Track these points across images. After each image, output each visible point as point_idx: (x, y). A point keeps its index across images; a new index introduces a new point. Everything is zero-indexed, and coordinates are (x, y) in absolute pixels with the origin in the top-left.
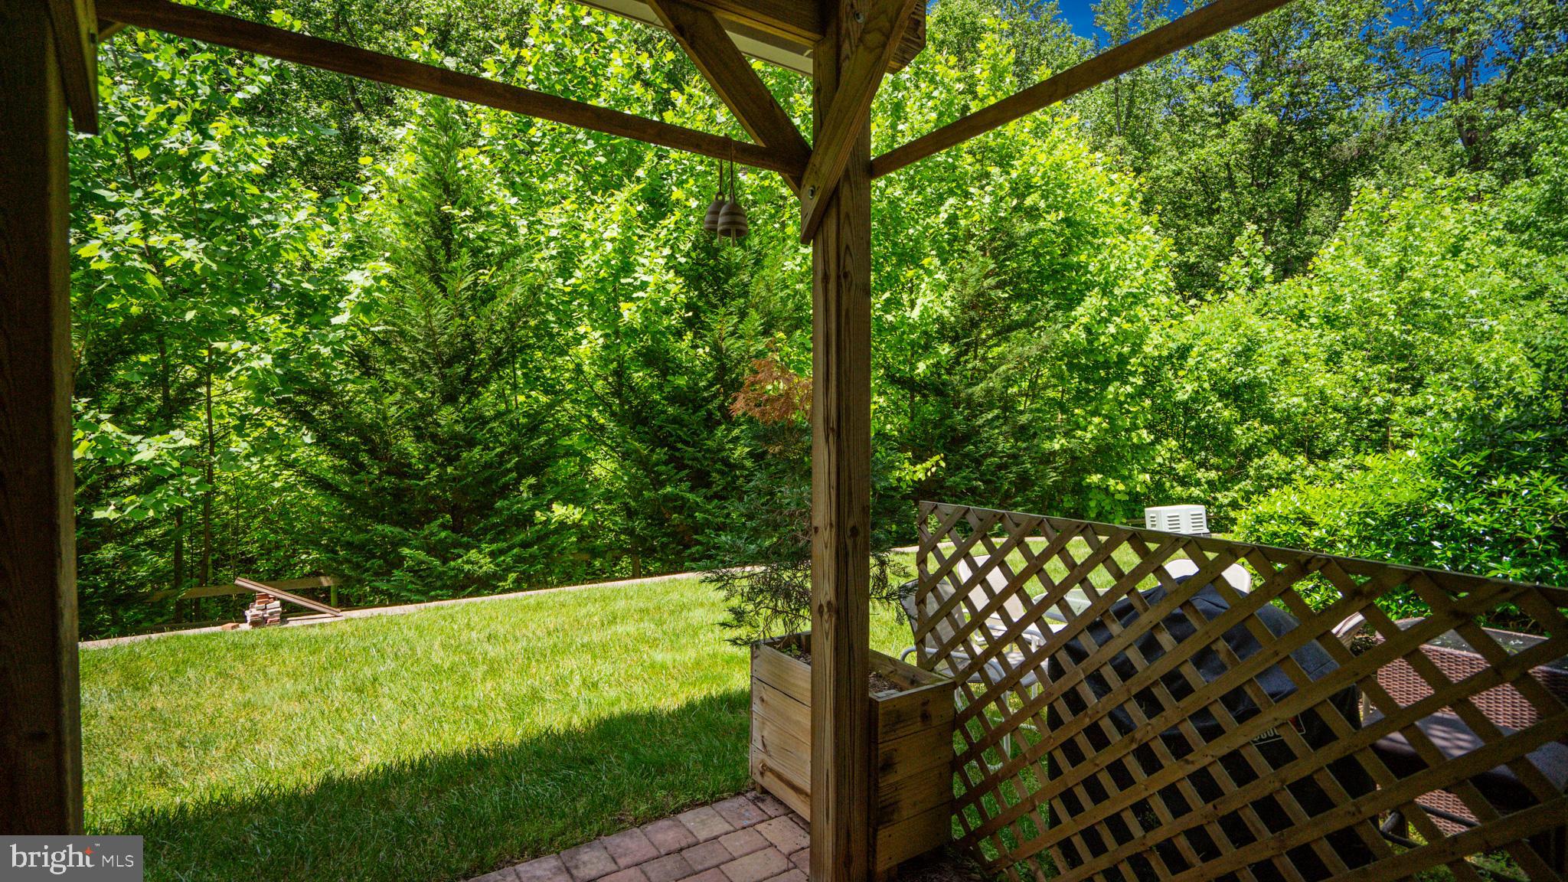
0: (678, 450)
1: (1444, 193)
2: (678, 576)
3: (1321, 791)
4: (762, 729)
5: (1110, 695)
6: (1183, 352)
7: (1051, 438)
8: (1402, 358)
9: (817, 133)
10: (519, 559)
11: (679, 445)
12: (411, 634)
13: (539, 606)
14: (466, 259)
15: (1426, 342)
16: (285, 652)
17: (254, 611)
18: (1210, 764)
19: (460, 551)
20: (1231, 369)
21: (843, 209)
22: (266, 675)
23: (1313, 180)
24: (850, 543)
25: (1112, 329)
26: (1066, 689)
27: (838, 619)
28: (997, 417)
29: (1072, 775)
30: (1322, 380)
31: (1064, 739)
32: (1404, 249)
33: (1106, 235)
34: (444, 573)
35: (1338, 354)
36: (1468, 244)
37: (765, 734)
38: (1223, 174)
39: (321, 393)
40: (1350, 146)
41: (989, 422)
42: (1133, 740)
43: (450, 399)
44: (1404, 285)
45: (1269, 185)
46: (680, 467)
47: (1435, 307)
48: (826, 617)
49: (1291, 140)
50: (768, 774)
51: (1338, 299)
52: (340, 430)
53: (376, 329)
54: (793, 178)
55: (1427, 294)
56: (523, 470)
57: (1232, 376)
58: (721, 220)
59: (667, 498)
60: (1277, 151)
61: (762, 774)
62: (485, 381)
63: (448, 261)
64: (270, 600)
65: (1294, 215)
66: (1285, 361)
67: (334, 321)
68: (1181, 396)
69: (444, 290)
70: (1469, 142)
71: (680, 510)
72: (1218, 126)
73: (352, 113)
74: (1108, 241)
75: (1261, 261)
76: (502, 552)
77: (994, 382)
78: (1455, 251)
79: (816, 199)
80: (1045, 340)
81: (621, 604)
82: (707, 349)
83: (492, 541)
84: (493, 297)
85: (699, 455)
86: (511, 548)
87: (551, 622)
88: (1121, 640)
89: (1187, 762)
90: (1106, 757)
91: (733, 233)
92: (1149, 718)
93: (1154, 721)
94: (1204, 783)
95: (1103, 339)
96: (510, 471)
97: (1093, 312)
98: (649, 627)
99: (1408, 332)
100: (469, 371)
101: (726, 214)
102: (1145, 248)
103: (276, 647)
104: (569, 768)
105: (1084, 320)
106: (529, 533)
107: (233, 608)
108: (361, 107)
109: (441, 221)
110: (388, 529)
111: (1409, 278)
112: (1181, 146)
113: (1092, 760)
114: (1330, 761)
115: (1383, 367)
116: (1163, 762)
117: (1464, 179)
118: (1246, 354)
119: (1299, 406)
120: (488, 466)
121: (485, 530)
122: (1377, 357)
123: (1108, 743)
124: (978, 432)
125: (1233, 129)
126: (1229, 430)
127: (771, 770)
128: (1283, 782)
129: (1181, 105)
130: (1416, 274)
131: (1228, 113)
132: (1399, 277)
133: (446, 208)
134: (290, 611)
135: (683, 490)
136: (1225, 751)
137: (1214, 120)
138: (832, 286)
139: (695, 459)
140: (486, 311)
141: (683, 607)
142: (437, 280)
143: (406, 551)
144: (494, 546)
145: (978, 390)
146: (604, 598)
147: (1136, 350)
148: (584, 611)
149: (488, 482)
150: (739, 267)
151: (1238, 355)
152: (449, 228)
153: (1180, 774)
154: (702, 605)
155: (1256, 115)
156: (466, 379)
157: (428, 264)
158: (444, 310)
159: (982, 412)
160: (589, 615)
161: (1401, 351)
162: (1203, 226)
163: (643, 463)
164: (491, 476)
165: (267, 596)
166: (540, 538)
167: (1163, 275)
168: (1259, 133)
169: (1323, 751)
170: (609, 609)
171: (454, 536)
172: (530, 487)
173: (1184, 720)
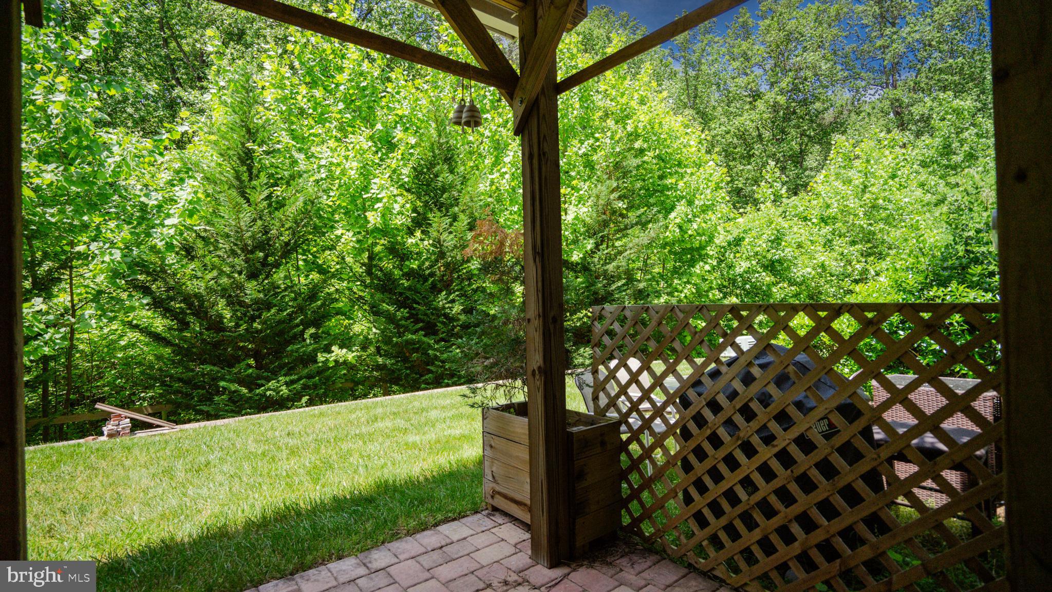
0: (414, 309)
1: (886, 143)
2: (417, 393)
3: (855, 448)
4: (491, 466)
5: (723, 412)
6: (738, 242)
7: (659, 297)
8: (869, 241)
9: (522, 66)
10: (305, 387)
11: (415, 305)
12: (231, 435)
13: (321, 414)
14: (263, 179)
15: (881, 231)
16: (136, 451)
17: (110, 427)
18: (788, 445)
19: (263, 382)
20: (768, 251)
21: (541, 112)
22: (123, 466)
23: (809, 137)
24: (552, 327)
25: (695, 226)
26: (694, 413)
27: (546, 378)
28: (624, 285)
29: (700, 468)
30: (822, 257)
31: (693, 446)
32: (866, 174)
33: (685, 166)
34: (250, 398)
35: (830, 241)
36: (899, 173)
37: (494, 469)
38: (755, 134)
39: (160, 273)
40: (829, 117)
41: (619, 288)
42: (738, 438)
43: (252, 276)
44: (867, 195)
45: (783, 140)
46: (417, 321)
47: (886, 209)
48: (537, 377)
49: (794, 112)
50: (497, 496)
51: (828, 206)
52: (172, 299)
53: (198, 228)
54: (508, 93)
55: (881, 201)
56: (307, 324)
57: (769, 256)
58: (464, 115)
59: (408, 342)
60: (786, 119)
61: (492, 497)
62: (277, 265)
63: (251, 180)
64: (122, 419)
65: (798, 158)
66: (800, 246)
67: (167, 222)
68: (738, 270)
69: (248, 201)
70: (897, 114)
71: (416, 350)
72: (750, 103)
73: (173, 87)
74: (689, 171)
75: (779, 185)
76: (292, 382)
77: (621, 261)
78: (893, 177)
79: (524, 106)
80: (652, 234)
81: (380, 410)
82: (431, 242)
83: (285, 375)
84: (284, 205)
85: (428, 312)
86: (299, 379)
87: (331, 423)
88: (728, 376)
89: (774, 446)
90: (722, 453)
91: (472, 124)
92: (748, 422)
93: (751, 424)
94: (784, 457)
95: (690, 232)
96: (298, 325)
97: (683, 216)
98: (400, 423)
99: (871, 225)
100: (266, 256)
101: (467, 111)
102: (711, 175)
103: (129, 449)
104: (357, 505)
105: (678, 221)
106: (313, 368)
107: (94, 427)
108: (180, 84)
109: (245, 153)
110: (208, 368)
111: (870, 192)
112: (728, 114)
113: (713, 456)
114: (860, 429)
115: (858, 247)
116: (758, 449)
117: (896, 134)
118: (777, 241)
119: (810, 274)
120: (280, 322)
121: (281, 367)
122: (853, 241)
123: (722, 443)
124: (612, 295)
125: (760, 104)
126: (770, 289)
127: (499, 493)
128: (832, 447)
129: (727, 90)
130: (874, 189)
131: (756, 96)
132: (864, 191)
133: (249, 145)
134: (137, 426)
135: (419, 336)
136: (796, 434)
137: (748, 99)
138: (535, 161)
139: (426, 314)
140: (278, 214)
141: (423, 410)
142: (243, 194)
143: (222, 384)
144: (287, 379)
145: (610, 267)
146: (367, 408)
147: (711, 240)
148: (354, 416)
149: (281, 333)
150: (452, 186)
151: (772, 242)
152: (252, 158)
153: (769, 455)
154: (436, 408)
155: (771, 96)
156: (264, 263)
157: (236, 183)
158: (249, 214)
159: (614, 282)
160: (358, 418)
161: (868, 237)
162: (744, 165)
163: (391, 318)
164: (284, 328)
165: (120, 415)
166: (320, 372)
167: (722, 193)
168: (775, 107)
169: (856, 423)
170: (371, 414)
171: (257, 371)
172: (311, 336)
173: (770, 420)
